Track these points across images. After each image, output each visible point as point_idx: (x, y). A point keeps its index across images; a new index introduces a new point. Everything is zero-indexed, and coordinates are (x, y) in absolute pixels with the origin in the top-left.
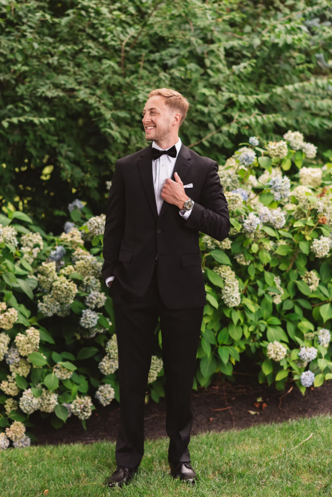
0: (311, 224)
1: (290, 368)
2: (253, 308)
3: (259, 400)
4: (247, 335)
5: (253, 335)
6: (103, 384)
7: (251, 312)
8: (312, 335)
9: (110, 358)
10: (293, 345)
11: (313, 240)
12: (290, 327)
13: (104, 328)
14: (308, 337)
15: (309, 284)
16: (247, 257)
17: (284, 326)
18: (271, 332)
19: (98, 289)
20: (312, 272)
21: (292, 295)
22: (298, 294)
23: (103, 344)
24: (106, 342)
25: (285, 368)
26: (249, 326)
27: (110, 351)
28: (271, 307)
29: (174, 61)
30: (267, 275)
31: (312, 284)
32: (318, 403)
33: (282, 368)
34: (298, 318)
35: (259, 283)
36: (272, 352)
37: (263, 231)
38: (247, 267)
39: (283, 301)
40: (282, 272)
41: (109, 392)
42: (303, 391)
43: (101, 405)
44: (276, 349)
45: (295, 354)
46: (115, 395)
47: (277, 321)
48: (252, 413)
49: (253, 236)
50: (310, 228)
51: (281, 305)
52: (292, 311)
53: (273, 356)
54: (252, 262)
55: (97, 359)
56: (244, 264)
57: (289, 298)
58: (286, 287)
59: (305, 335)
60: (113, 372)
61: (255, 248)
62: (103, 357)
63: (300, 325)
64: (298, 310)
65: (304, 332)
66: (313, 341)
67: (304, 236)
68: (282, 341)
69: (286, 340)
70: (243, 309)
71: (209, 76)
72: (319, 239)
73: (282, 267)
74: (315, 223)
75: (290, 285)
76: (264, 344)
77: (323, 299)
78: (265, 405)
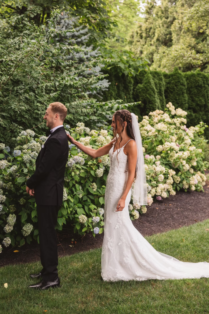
0: (95, 163)
1: (88, 226)
2: (72, 200)
3: (73, 240)
4: (69, 212)
5: (71, 212)
6: (6, 237)
7: (71, 202)
8: (95, 211)
9: (9, 225)
10: (89, 216)
11: (96, 169)
12: (86, 208)
13: (5, 211)
14: (94, 212)
15: (93, 189)
16: (69, 178)
17: (83, 208)
18: (78, 210)
19: (2, 194)
20: (94, 183)
21: (86, 193)
22: (88, 193)
23: (4, 219)
24: (6, 218)
25: (87, 226)
26: (70, 208)
27: (9, 222)
28: (78, 199)
29: (22, 91)
30: (77, 185)
31: (94, 188)
32: (98, 240)
33: (85, 226)
34: (89, 204)
35: (73, 189)
36: (81, 219)
37: (76, 166)
38: (69, 182)
39: (83, 196)
40: (82, 184)
41: (9, 241)
42: (94, 236)
43: (5, 247)
44: (83, 218)
45: (90, 220)
46: (11, 242)
47: (81, 206)
48: (71, 246)
49: (72, 168)
50: (95, 164)
51: (82, 198)
52: (87, 201)
53: (82, 221)
54: (71, 180)
55: (2, 226)
56: (68, 181)
57: (85, 195)
58: (83, 190)
59: (93, 211)
60: (10, 231)
61: (73, 174)
62: (6, 225)
63: (90, 206)
64: (89, 200)
65: (92, 209)
66: (97, 213)
67: (92, 168)
68: (83, 214)
69: (85, 213)
70: (68, 201)
71: (37, 98)
72: (99, 169)
73: (82, 182)
74: (97, 162)
75: (85, 189)
76: (76, 216)
77: (99, 195)
78: (76, 242)
